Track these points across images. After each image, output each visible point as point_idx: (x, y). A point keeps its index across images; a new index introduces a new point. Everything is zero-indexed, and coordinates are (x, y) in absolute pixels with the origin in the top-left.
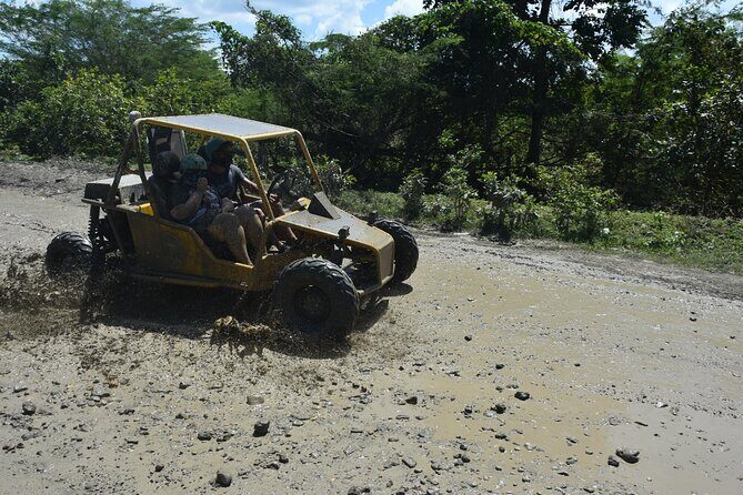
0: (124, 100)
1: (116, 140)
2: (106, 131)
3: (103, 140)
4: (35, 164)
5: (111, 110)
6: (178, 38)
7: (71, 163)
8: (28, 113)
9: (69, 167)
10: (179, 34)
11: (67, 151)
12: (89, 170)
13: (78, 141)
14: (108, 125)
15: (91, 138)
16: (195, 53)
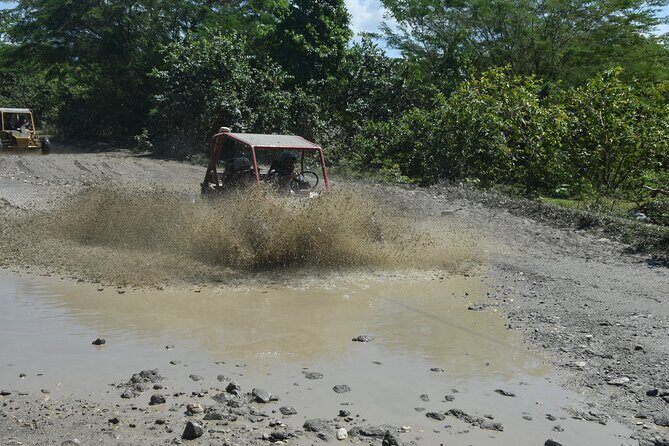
0: (539, 111)
1: (518, 163)
2: (507, 150)
3: (501, 161)
4: (418, 189)
5: (518, 124)
6: (618, 19)
7: (462, 191)
8: (415, 125)
9: (460, 196)
10: (619, 14)
11: (458, 175)
12: (485, 203)
13: (470, 162)
14: (510, 144)
15: (486, 159)
16: (639, 41)
